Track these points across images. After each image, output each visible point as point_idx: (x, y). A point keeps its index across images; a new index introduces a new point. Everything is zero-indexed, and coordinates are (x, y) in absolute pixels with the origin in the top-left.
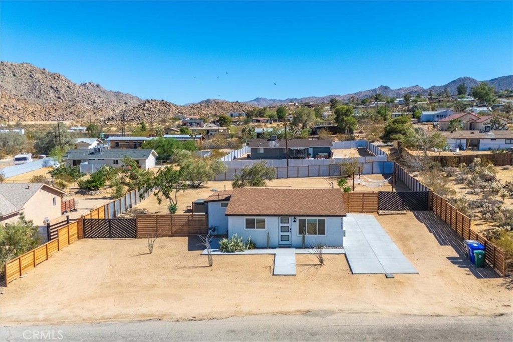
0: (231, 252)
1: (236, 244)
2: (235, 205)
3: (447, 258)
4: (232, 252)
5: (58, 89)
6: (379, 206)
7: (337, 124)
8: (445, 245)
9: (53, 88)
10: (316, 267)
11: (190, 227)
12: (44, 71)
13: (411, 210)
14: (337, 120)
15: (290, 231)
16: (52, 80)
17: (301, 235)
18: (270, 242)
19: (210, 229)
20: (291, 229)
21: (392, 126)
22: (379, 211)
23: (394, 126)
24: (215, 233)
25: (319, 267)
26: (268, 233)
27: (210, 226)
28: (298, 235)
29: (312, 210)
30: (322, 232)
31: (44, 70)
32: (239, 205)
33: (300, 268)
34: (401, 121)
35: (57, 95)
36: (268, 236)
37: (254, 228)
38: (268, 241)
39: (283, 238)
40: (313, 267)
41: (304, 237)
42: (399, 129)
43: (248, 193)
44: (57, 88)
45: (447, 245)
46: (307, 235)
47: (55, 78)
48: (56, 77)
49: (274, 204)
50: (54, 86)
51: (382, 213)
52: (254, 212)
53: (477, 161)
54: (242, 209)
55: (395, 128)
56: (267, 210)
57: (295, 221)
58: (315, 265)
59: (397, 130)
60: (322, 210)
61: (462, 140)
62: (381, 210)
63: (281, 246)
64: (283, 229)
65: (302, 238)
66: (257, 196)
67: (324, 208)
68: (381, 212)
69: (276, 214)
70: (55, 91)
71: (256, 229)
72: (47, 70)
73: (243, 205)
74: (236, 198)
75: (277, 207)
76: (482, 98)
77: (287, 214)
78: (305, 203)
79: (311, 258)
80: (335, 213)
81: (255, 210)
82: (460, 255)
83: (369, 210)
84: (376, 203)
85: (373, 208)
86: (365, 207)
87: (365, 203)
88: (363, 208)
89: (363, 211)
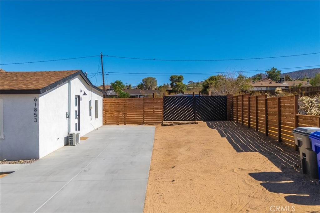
3: (250, 174)
6: (164, 116)
7: (172, 88)
8: (246, 151)
13: (204, 120)
14: (172, 85)
34: (215, 79)
45: (251, 151)
53: (278, 91)
61: (262, 88)
68: (165, 122)
76: (273, 78)
80: (21, 88)
82: (282, 168)
83: (151, 121)
84: (160, 112)
85: (157, 118)
86: (147, 116)
87: (146, 112)
88: (144, 117)
89: (144, 122)
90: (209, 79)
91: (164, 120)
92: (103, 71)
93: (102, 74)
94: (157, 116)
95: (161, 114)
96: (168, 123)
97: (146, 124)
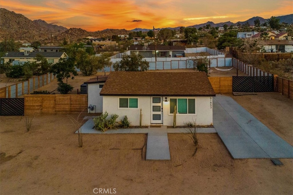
2: (109, 86)
6: (233, 88)
11: (72, 106)
15: (161, 110)
16: (16, 18)
18: (142, 121)
19: (89, 108)
22: (234, 93)
24: (93, 112)
27: (89, 106)
28: (169, 114)
29: (182, 90)
32: (114, 86)
35: (19, 26)
37: (127, 107)
38: (140, 120)
39: (155, 117)
41: (175, 117)
43: (122, 76)
44: (19, 22)
46: (178, 115)
49: (146, 85)
51: (237, 94)
52: (127, 92)
54: (116, 89)
56: (139, 90)
57: (166, 101)
60: (192, 90)
63: (152, 125)
64: (155, 109)
65: (173, 117)
66: (130, 78)
67: (193, 89)
69: (148, 94)
71: (129, 108)
73: (117, 85)
74: (112, 80)
75: (149, 87)
77: (158, 94)
78: (175, 84)
80: (205, 93)
81: (128, 90)
91: (233, 91)
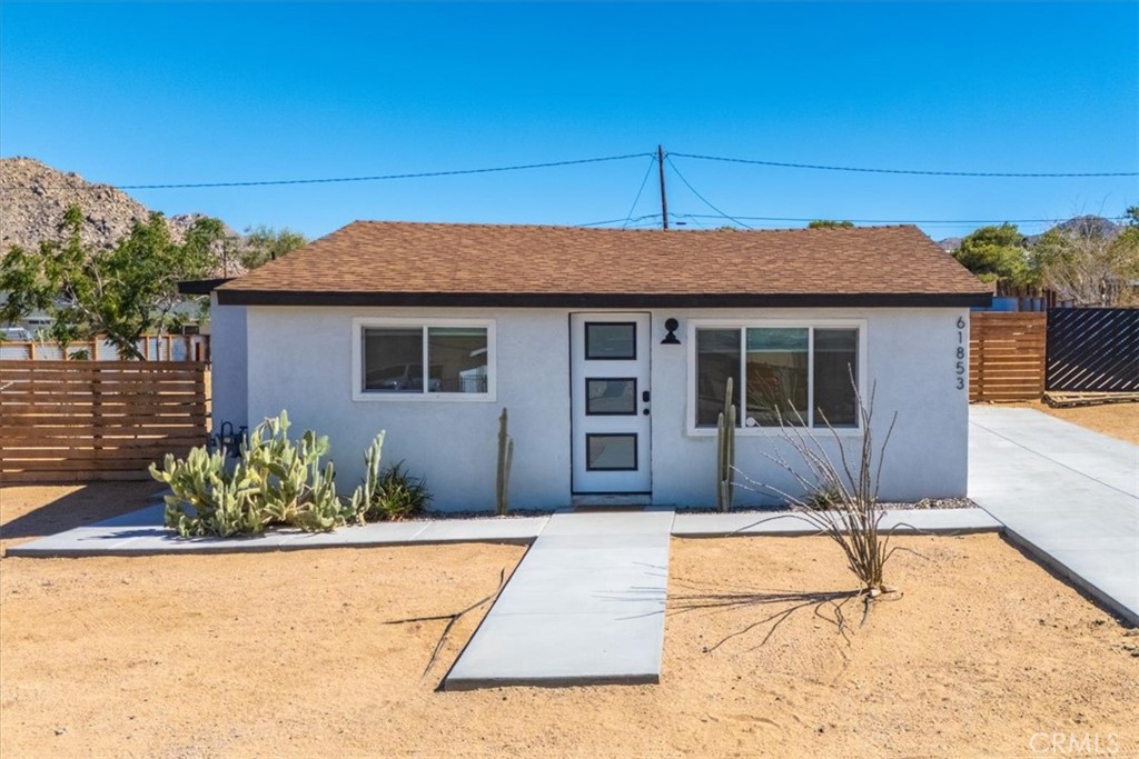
0: (232, 536)
1: (277, 483)
4: (244, 532)
5: (106, 225)
6: (1048, 373)
9: (93, 222)
10: (827, 609)
12: (72, 179)
15: (641, 405)
16: (91, 201)
17: (713, 432)
18: (514, 475)
20: (647, 396)
21: (971, 249)
23: (976, 250)
25: (852, 609)
26: (504, 418)
28: (692, 430)
29: (776, 280)
30: (839, 406)
31: (73, 175)
32: (341, 264)
33: (703, 624)
34: (996, 237)
35: (103, 240)
36: (503, 435)
37: (418, 387)
38: (503, 467)
39: (598, 451)
40: (808, 609)
41: (726, 447)
42: (989, 258)
44: (104, 222)
46: (746, 432)
47: (99, 197)
48: (104, 195)
50: (97, 216)
51: (1068, 400)
52: (414, 285)
54: (349, 276)
55: (982, 256)
56: (500, 281)
57: (670, 339)
58: (821, 598)
59: (984, 261)
60: (839, 278)
62: (1058, 388)
63: (581, 502)
64: (600, 397)
67: (848, 274)
69: (553, 291)
70: (99, 229)
71: (426, 396)
72: (80, 178)
79: (781, 558)
80: (921, 288)
81: (428, 278)
83: (1007, 389)
84: (1037, 359)
85: (1024, 382)
86: (991, 375)
87: (989, 360)
88: (981, 379)
89: (981, 393)
90: (974, 240)
91: (1047, 389)
92: (664, 210)
93: (662, 221)
94: (1027, 374)
95: (1037, 367)
96: (1068, 397)
97: (989, 402)
